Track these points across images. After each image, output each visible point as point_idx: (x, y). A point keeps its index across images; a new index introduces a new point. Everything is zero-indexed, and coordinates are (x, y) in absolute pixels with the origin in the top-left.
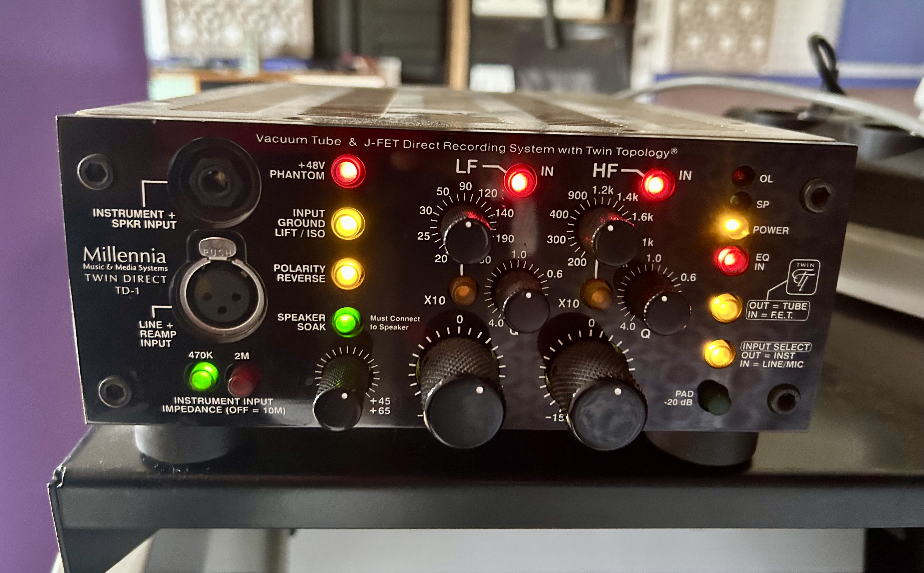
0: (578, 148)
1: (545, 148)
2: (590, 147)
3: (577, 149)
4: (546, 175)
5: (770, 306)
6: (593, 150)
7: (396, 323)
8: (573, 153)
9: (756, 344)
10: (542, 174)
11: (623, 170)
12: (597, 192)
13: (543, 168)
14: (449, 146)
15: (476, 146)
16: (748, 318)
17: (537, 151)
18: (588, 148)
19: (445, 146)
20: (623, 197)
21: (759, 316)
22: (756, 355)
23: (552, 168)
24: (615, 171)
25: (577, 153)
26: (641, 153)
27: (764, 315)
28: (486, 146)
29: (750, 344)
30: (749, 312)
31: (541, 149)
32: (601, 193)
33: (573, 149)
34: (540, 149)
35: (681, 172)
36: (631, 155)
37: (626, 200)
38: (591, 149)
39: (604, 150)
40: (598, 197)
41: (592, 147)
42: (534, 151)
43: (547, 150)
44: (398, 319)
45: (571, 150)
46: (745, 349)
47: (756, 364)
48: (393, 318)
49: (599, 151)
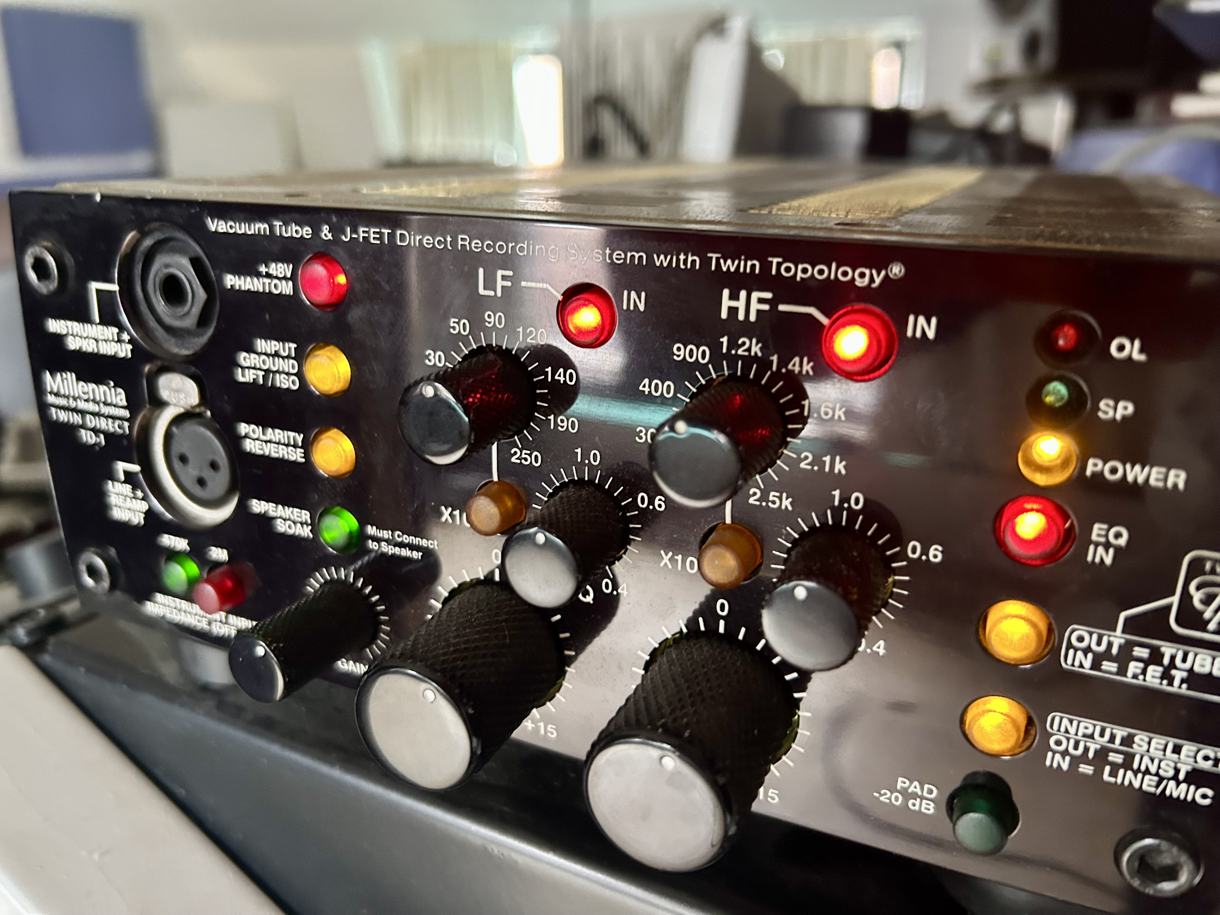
0: (692, 255)
1: (629, 255)
2: (714, 256)
3: (690, 259)
4: (632, 308)
5: (1126, 649)
6: (722, 261)
7: (401, 545)
8: (682, 267)
9: (1087, 725)
10: (625, 307)
11: (782, 308)
12: (729, 349)
13: (626, 292)
14: (467, 243)
15: (510, 245)
16: (1067, 664)
17: (615, 261)
18: (712, 258)
19: (460, 242)
20: (783, 362)
21: (1095, 665)
23: (643, 294)
24: (766, 307)
25: (689, 266)
26: (821, 272)
27: (1109, 666)
28: (525, 246)
29: (1071, 721)
30: (1071, 652)
31: (623, 256)
32: (737, 351)
33: (682, 257)
34: (620, 255)
35: (911, 318)
36: (800, 275)
37: (788, 370)
38: (718, 259)
39: (742, 263)
40: (733, 360)
41: (719, 255)
42: (609, 259)
43: (633, 257)
44: (406, 539)
46: (1059, 730)
47: (1086, 769)
48: (399, 536)
49: (733, 263)
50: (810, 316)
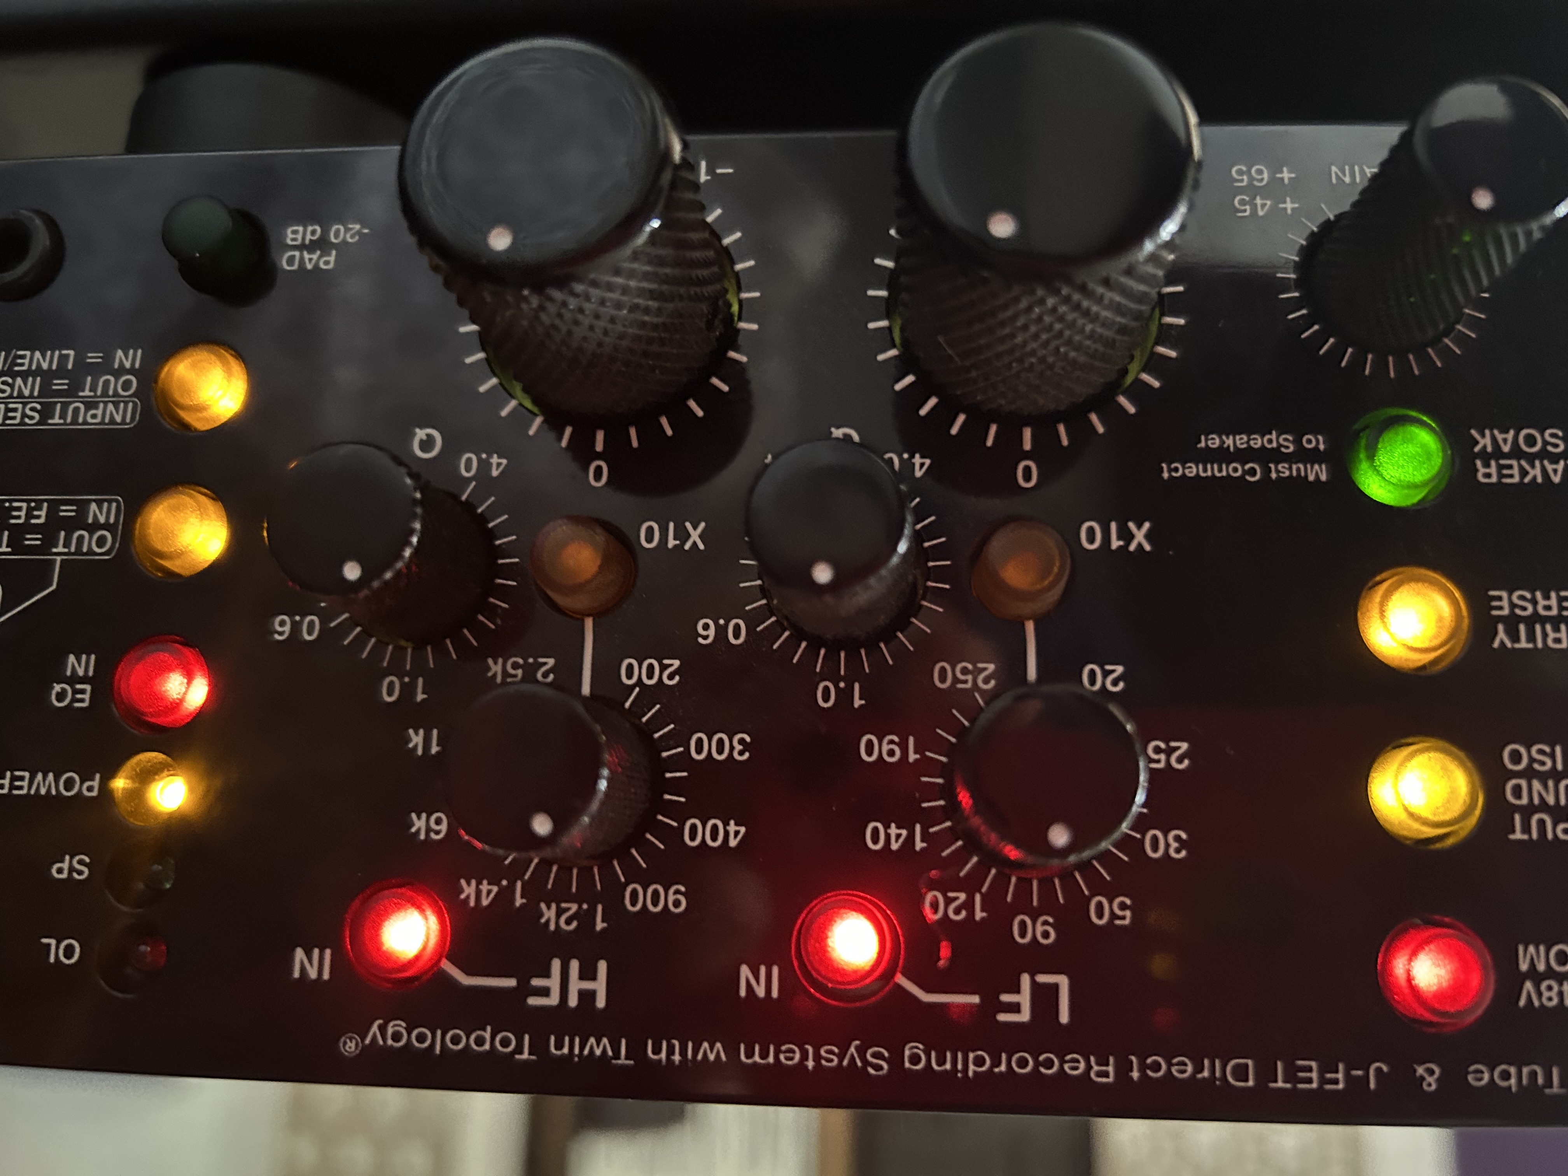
0: (660, 1061)
1: (771, 1059)
2: (622, 1061)
3: (663, 1055)
4: (763, 970)
5: (49, 542)
6: (610, 1053)
7: (1244, 455)
8: (676, 1043)
9: (94, 418)
10: (775, 970)
11: (512, 982)
12: (592, 912)
13: (775, 994)
14: (1096, 1068)
15: (1003, 1068)
16: (117, 501)
17: (796, 1049)
18: (627, 1058)
19: (1111, 1069)
20: (506, 895)
21: (83, 507)
22: (93, 389)
23: (743, 993)
24: (536, 982)
25: (664, 1045)
26: (456, 1040)
27: (67, 511)
28: (972, 1068)
29: (112, 421)
30: (112, 520)
31: (782, 1057)
32: (580, 907)
33: (677, 1058)
34: (787, 1059)
35: (326, 976)
36: (487, 1035)
37: (497, 883)
38: (617, 1056)
39: (577, 1051)
40: (586, 894)
41: (614, 1061)
42: (807, 1051)
43: (764, 1055)
44: (1235, 470)
45: (683, 1052)
46: (126, 403)
47: (93, 357)
48: (1253, 472)
49: (591, 1048)
50: (469, 973)
